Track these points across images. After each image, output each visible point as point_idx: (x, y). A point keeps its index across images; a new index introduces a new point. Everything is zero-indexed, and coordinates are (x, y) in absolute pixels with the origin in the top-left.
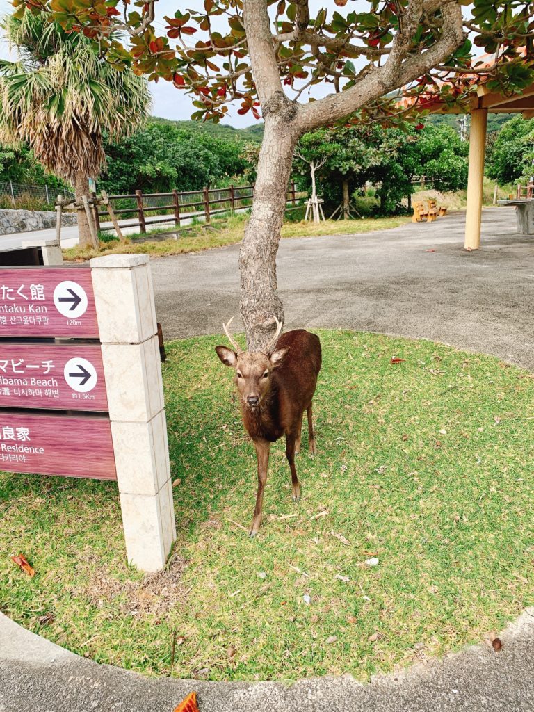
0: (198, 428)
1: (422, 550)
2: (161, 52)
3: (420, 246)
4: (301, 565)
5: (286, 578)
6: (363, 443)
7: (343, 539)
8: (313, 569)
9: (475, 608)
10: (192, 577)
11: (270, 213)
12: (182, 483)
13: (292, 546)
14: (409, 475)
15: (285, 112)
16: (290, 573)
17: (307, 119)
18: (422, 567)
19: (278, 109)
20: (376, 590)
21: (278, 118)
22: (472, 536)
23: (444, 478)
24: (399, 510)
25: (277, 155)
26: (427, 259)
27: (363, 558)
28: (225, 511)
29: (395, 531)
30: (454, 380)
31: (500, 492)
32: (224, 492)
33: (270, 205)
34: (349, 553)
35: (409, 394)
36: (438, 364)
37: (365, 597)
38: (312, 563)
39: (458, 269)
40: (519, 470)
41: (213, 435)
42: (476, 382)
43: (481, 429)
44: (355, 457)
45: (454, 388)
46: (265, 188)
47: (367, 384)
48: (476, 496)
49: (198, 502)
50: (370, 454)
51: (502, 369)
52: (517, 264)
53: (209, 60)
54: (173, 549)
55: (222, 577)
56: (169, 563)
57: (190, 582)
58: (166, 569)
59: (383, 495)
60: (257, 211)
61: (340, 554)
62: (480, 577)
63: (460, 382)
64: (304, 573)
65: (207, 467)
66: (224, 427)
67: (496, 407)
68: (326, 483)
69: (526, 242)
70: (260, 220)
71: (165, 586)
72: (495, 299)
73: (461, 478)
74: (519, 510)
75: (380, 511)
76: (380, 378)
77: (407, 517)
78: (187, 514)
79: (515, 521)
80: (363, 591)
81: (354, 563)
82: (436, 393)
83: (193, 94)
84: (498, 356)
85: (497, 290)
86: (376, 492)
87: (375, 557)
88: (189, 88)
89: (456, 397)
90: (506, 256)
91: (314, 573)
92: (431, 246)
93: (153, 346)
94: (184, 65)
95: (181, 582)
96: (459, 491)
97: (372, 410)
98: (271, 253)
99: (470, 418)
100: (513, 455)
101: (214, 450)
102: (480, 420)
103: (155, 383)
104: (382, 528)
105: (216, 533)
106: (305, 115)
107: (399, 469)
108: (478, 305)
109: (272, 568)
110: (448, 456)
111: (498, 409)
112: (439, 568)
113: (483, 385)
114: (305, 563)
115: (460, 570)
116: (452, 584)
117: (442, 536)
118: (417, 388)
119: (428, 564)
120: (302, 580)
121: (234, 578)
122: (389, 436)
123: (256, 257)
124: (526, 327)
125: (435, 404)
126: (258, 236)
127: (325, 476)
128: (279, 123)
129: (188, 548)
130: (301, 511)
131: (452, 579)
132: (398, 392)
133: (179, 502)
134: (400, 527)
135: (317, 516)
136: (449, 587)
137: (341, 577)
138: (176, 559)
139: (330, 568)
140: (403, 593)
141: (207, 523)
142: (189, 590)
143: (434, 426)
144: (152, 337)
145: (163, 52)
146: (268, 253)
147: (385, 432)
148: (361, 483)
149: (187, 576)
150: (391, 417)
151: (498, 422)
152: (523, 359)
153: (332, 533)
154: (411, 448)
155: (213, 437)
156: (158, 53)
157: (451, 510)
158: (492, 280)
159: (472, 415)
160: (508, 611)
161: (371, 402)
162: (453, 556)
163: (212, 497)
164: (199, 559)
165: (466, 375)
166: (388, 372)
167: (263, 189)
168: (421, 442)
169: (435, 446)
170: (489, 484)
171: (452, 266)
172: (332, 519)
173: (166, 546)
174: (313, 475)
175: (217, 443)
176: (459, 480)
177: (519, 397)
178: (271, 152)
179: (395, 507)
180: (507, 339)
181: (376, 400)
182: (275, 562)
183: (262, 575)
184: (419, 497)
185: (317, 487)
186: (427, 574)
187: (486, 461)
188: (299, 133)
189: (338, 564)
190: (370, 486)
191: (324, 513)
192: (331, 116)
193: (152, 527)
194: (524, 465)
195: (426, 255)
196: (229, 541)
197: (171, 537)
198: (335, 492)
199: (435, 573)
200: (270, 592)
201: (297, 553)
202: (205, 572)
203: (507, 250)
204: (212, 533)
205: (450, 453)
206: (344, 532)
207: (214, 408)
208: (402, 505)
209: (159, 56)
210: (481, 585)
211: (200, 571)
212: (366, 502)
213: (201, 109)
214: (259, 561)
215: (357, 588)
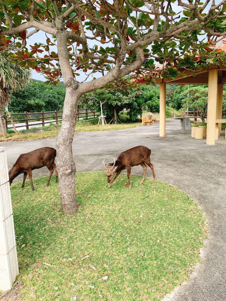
0: (36, 220)
1: (127, 271)
2: (28, 59)
3: (143, 136)
4: (74, 282)
5: (67, 289)
6: (108, 223)
7: (94, 268)
8: (79, 283)
9: (145, 296)
10: (24, 292)
11: (69, 126)
12: (26, 246)
13: (72, 273)
14: (125, 237)
15: (74, 86)
16: (69, 286)
17: (83, 89)
18: (125, 279)
19: (71, 85)
20: (105, 291)
21: (71, 89)
22: (148, 263)
23: (139, 237)
24: (119, 253)
25: (71, 103)
26: (144, 141)
27: (102, 276)
28: (44, 258)
29: (116, 263)
30: (149, 193)
31: (161, 242)
32: (44, 249)
33: (69, 123)
34: (96, 275)
35: (129, 199)
36: (143, 186)
37: (100, 295)
38: (80, 280)
39: (155, 145)
40: (169, 232)
41: (43, 222)
42: (157, 194)
43: (156, 214)
44: (104, 230)
45: (148, 196)
46: (66, 116)
47: (113, 196)
48: (151, 245)
49: (32, 255)
50: (110, 228)
51: (168, 188)
52: (179, 143)
53: (50, 62)
54: (17, 279)
55: (38, 291)
56: (14, 286)
57: (23, 295)
58: (12, 289)
59: (113, 246)
60: (63, 125)
61: (92, 275)
62: (149, 282)
63: (151, 194)
64: (75, 286)
65: (38, 238)
66: (48, 219)
67: (163, 204)
68: (90, 242)
69: (184, 134)
70: (65, 129)
71: (11, 297)
72: (168, 158)
73: (146, 237)
74: (167, 250)
75: (111, 254)
76: (119, 193)
77: (122, 256)
78: (26, 261)
79: (166, 255)
80: (100, 293)
81: (98, 279)
82: (140, 199)
84: (167, 182)
85: (169, 154)
86: (110, 245)
87: (107, 275)
88: (43, 72)
89: (148, 200)
90: (175, 140)
91: (80, 286)
92: (147, 135)
93: (6, 187)
94: (40, 63)
95: (18, 295)
96: (145, 242)
97: (114, 208)
98: (70, 143)
99: (153, 210)
100: (168, 226)
101: (42, 230)
102: (157, 210)
103: (8, 203)
104: (111, 262)
105: (38, 269)
106: (82, 88)
107: (121, 234)
108: (161, 161)
109: (62, 284)
111: (164, 205)
112: (133, 279)
113: (160, 195)
114: (76, 281)
115: (141, 279)
116: (137, 286)
117: (136, 264)
118: (133, 197)
119: (128, 277)
120: (74, 289)
121: (43, 291)
122: (119, 219)
123: (63, 144)
124: (179, 170)
125: (140, 204)
126: (64, 135)
127: (90, 239)
128: (71, 91)
129: (23, 278)
130: (78, 256)
131: (137, 284)
132: (125, 199)
133: (23, 255)
134: (118, 261)
135: (84, 258)
136: (135, 288)
137: (91, 287)
138: (17, 284)
139: (87, 282)
140: (116, 292)
141: (34, 265)
142: (21, 299)
143: (138, 214)
144: (6, 182)
145: (30, 59)
146: (68, 142)
147: (118, 217)
148: (105, 241)
149: (22, 292)
150: (121, 210)
151: (163, 211)
152: (177, 183)
153: (90, 265)
154: (127, 224)
155: (43, 224)
156: (27, 59)
157: (140, 251)
158: (168, 150)
159: (154, 208)
160: (159, 297)
161: (114, 204)
162: (139, 273)
163: (39, 252)
164: (28, 283)
165: (153, 191)
166: (123, 190)
167: (66, 117)
168: (132, 221)
169: (137, 223)
170: (157, 239)
171: (154, 144)
172: (90, 259)
173: (12, 277)
174: (85, 239)
175: (44, 226)
176: (145, 238)
177: (173, 200)
178: (68, 101)
179: (117, 252)
180: (171, 175)
181: (116, 203)
182: (63, 281)
183: (56, 288)
184: (128, 246)
185: (86, 244)
186: (127, 282)
187: (157, 229)
188: (80, 94)
189: (91, 280)
190: (108, 243)
191: (88, 256)
192: (93, 88)
193: (5, 269)
194: (172, 229)
195: (144, 139)
196: (44, 273)
197: (16, 273)
198: (93, 246)
199: (130, 282)
200: (59, 296)
201: (74, 277)
202: (30, 289)
203: (176, 137)
204: (36, 270)
205: (143, 226)
206: (95, 265)
207: (45, 210)
208: (120, 251)
209: (27, 60)
210: (149, 285)
211: (28, 288)
212: (105, 250)
213: (49, 80)
214: (56, 282)
215: (97, 291)
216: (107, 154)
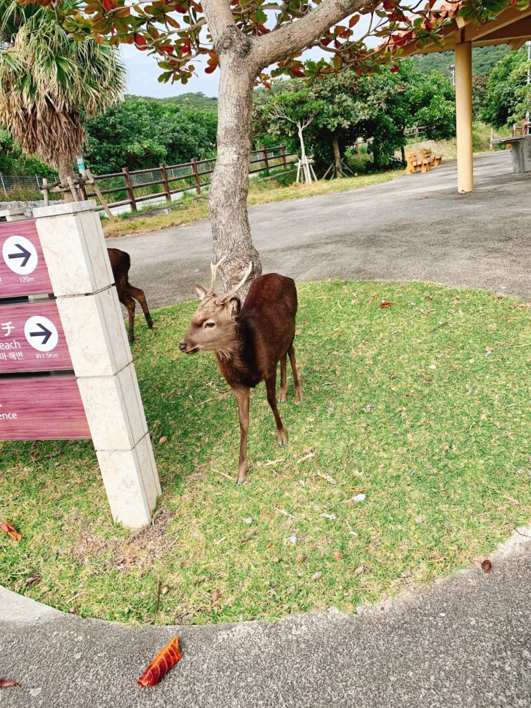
0: (184, 387)
1: (409, 483)
2: (116, 9)
3: (413, 195)
4: (287, 507)
5: (272, 522)
6: (350, 386)
7: (330, 479)
8: (299, 510)
9: (464, 533)
10: (177, 529)
11: (235, 157)
12: (169, 440)
13: (278, 490)
14: (397, 411)
15: (239, 47)
16: (276, 516)
17: (264, 53)
18: (410, 498)
19: (231, 44)
20: (362, 524)
21: (233, 55)
22: (462, 464)
23: (433, 411)
24: (386, 446)
25: (236, 95)
26: (421, 205)
27: (350, 495)
28: (211, 463)
29: (382, 465)
30: (445, 317)
31: (491, 419)
32: (210, 445)
33: (234, 149)
34: (337, 492)
35: (397, 334)
36: (428, 304)
37: (352, 533)
38: (299, 505)
39: (450, 211)
40: (510, 396)
41: (200, 392)
42: (468, 316)
43: (471, 361)
44: (342, 400)
45: (446, 324)
46: (227, 130)
47: (355, 330)
48: (466, 426)
49: (185, 457)
50: (357, 395)
51: (495, 302)
52: (512, 200)
53: (168, 14)
54: (158, 504)
55: (208, 526)
56: (154, 518)
57: (176, 534)
58: (151, 524)
59: (370, 432)
60: (221, 157)
61: (327, 493)
62: (469, 502)
63: (451, 318)
64: (290, 515)
65: (193, 423)
66: (210, 384)
67: (487, 337)
68: (312, 426)
69: (522, 180)
70: (226, 166)
71: (150, 540)
72: (487, 236)
73: (451, 409)
74: (510, 434)
75: (367, 448)
76: (368, 322)
77: (394, 451)
78: (173, 469)
79: (506, 445)
80: (350, 527)
81: (341, 501)
82: (426, 330)
83: (157, 55)
84: (491, 289)
85: (490, 226)
86: (363, 430)
87: (362, 493)
88: (152, 48)
89: (446, 332)
90: (500, 194)
91: (300, 514)
92: (423, 193)
93: (110, 296)
95: (166, 535)
96: (449, 422)
97: (360, 353)
98: (241, 200)
99: (461, 351)
100: (504, 382)
101: (200, 406)
102: (471, 352)
103: (119, 335)
104: (369, 465)
105: (202, 484)
106: (260, 48)
107: (386, 406)
108: (470, 243)
109: (259, 513)
110: (437, 390)
111: (490, 340)
112: (428, 498)
113: (475, 318)
114: (291, 505)
115: (448, 497)
116: (440, 512)
117: (431, 466)
118: (407, 328)
119: (416, 495)
120: (289, 522)
121: (220, 526)
122: (377, 376)
123: (225, 205)
124: (520, 259)
125: (425, 342)
126: (225, 182)
127: (312, 420)
128: (234, 60)
129: (173, 501)
130: (288, 455)
131: (440, 507)
132: (387, 334)
133: (165, 458)
134: (387, 462)
135: (304, 459)
136: (436, 515)
137: (327, 516)
138: (162, 513)
139: (317, 508)
140: (390, 525)
141: (193, 476)
142: (174, 542)
143: (423, 362)
144: (109, 287)
145: (120, 8)
146: (237, 200)
147: (372, 372)
148: (348, 423)
149: (173, 528)
150: (379, 358)
151: (489, 352)
152: (517, 289)
153: (319, 473)
154: (399, 386)
155: (199, 394)
156: (112, 10)
157: (440, 441)
158: (485, 218)
159: (462, 348)
160: (498, 533)
161: (360, 346)
162: (441, 485)
163: (198, 450)
164: (184, 512)
165: (457, 311)
166: (377, 316)
167: (226, 132)
168: (410, 378)
169: (424, 381)
170: (480, 412)
171: (445, 209)
172: (318, 461)
173: (149, 501)
174: (299, 420)
175: (203, 399)
176: (449, 411)
177: (512, 326)
178: (229, 91)
179: (382, 443)
180: (500, 272)
181: (364, 344)
182: (261, 507)
183: (249, 521)
184: (407, 431)
185: (303, 430)
186: (415, 505)
187: (477, 391)
188: (257, 68)
189: (325, 504)
190: (356, 426)
191: (311, 455)
192: (289, 47)
193: (132, 482)
194: (516, 390)
195: (418, 202)
196: (215, 491)
197: (155, 491)
198: (321, 433)
199: (423, 503)
200: (256, 537)
201: (284, 496)
202: (191, 523)
203: (501, 189)
204: (198, 486)
205: (440, 386)
206: (332, 472)
207: (200, 366)
208: (389, 440)
209: (114, 13)
210: (470, 510)
211: (185, 522)
212: (352, 441)
214: (245, 508)
215: (343, 525)
216: (327, 244)
